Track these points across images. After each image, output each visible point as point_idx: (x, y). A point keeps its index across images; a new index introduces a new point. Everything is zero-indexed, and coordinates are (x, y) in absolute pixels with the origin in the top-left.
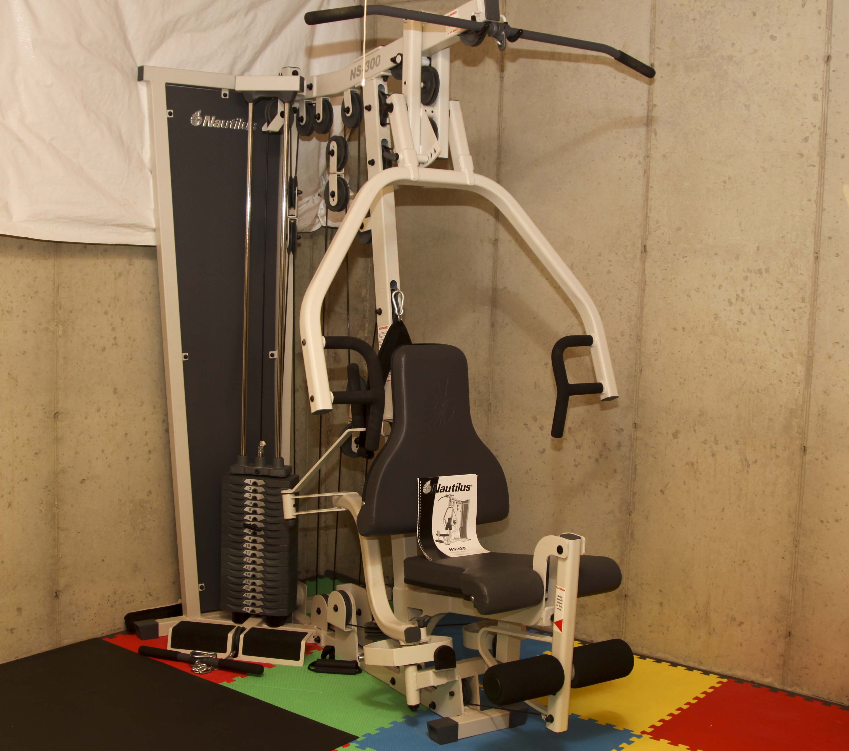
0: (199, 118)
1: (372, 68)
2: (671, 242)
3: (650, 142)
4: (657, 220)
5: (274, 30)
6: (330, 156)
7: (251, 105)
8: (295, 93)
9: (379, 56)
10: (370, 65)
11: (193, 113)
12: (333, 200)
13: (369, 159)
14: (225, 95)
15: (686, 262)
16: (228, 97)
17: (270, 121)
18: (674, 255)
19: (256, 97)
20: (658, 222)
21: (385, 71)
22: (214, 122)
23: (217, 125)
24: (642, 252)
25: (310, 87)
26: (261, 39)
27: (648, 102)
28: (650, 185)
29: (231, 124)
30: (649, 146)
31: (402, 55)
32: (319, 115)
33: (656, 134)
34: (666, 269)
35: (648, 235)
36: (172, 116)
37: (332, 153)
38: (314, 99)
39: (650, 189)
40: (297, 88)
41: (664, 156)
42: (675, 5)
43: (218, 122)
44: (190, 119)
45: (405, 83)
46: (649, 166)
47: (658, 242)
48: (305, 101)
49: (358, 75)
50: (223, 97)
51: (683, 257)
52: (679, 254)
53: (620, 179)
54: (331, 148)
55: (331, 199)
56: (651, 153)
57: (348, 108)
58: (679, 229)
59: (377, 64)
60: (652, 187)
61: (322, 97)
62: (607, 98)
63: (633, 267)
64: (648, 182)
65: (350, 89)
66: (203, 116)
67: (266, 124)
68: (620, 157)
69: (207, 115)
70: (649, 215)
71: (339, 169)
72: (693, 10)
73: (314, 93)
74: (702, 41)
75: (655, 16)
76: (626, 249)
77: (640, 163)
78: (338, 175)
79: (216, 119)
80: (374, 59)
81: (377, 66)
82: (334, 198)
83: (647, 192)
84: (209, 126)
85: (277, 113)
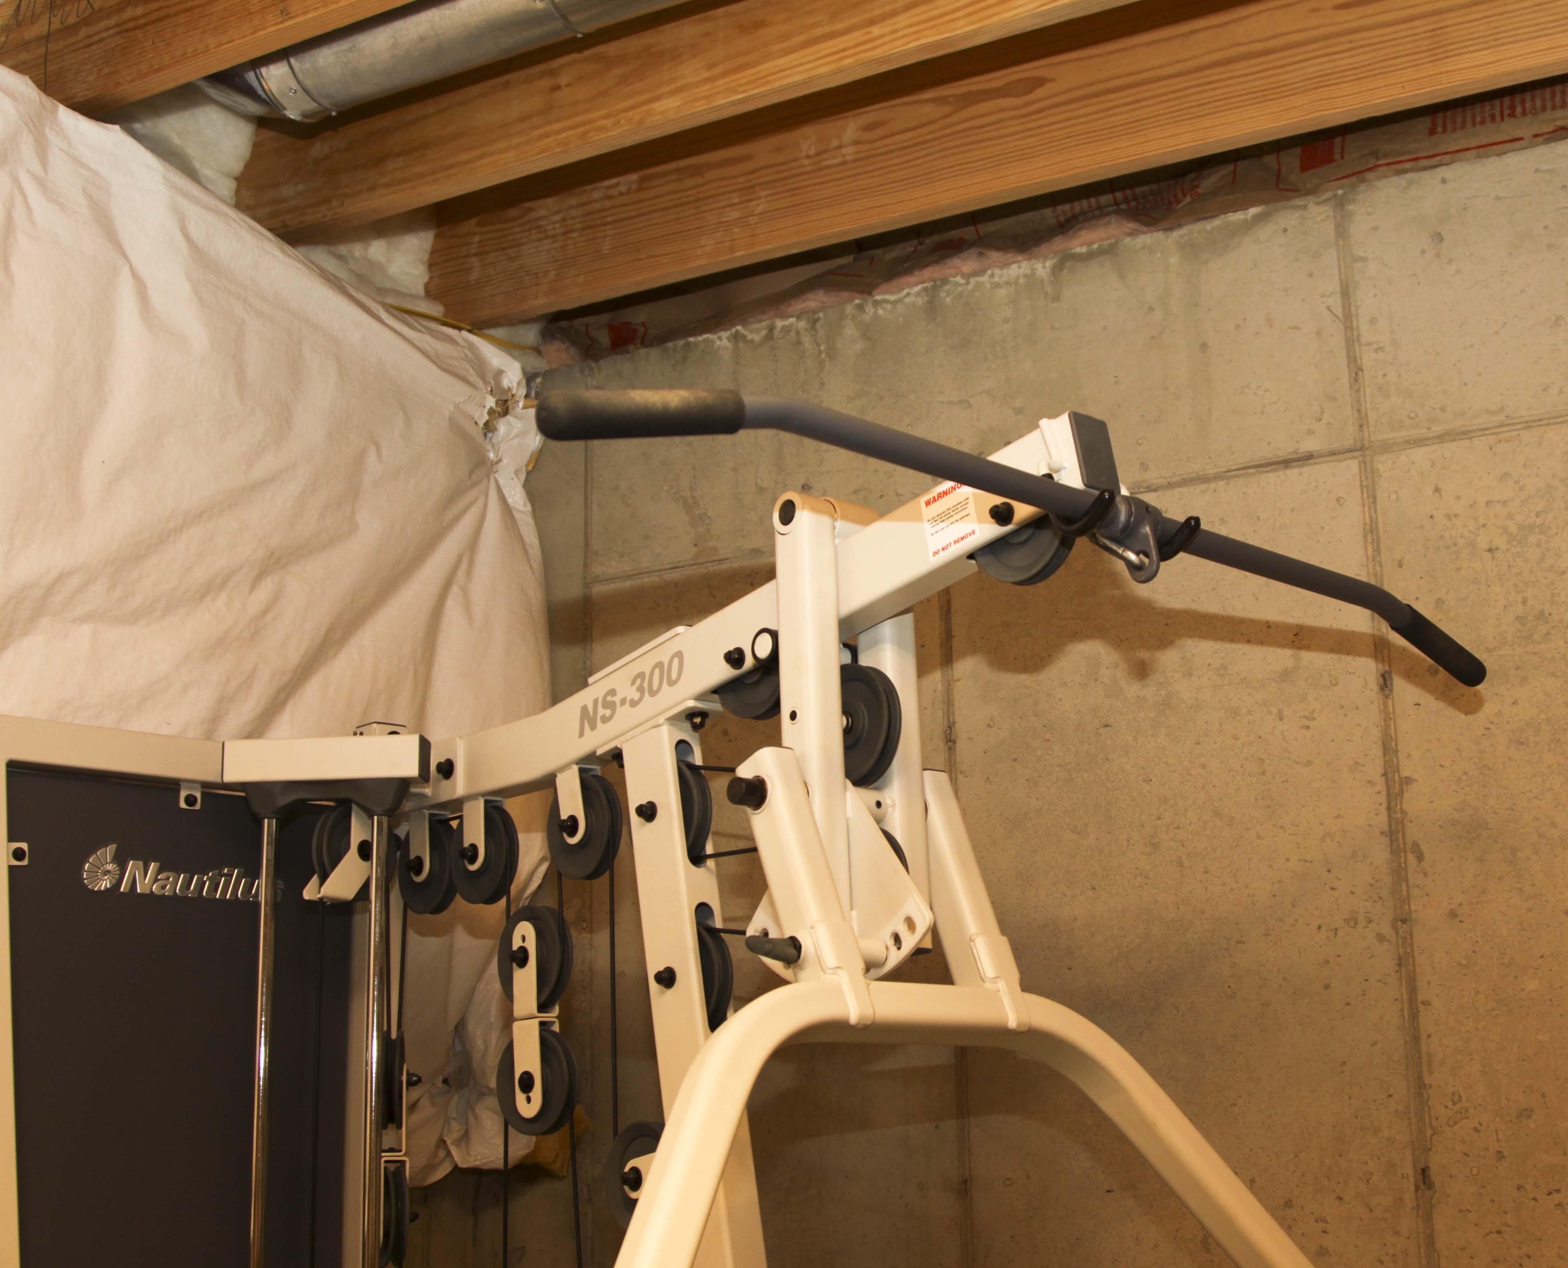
0: (110, 867)
1: (653, 693)
2: (1506, 1154)
3: (1407, 881)
4: (1453, 1094)
5: (330, 630)
6: (514, 965)
7: (268, 826)
8: (404, 783)
9: (679, 655)
10: (646, 685)
11: (93, 850)
12: (529, 1100)
13: (654, 967)
14: (191, 800)
15: (1559, 1205)
16: (198, 806)
17: (328, 867)
18: (1519, 1188)
19: (285, 800)
20: (1456, 1098)
21: (699, 698)
22: (156, 880)
23: (164, 887)
24: (1417, 1188)
25: (447, 769)
26: (294, 656)
27: (1385, 775)
28: (1421, 997)
29: (208, 883)
30: (1404, 893)
31: (774, 635)
32: (474, 847)
33: (1420, 858)
34: (1499, 1232)
35: (1432, 1135)
36: (25, 862)
37: (521, 957)
38: (457, 804)
39: (1422, 1007)
40: (411, 770)
41: (1453, 914)
42: (1431, 517)
43: (168, 878)
44: (81, 868)
45: (793, 716)
46: (1412, 945)
47: (1466, 1154)
48: (427, 812)
49: (605, 720)
50: (183, 805)
51: (1550, 1194)
52: (1536, 1185)
53: (1327, 987)
54: (516, 944)
55: (520, 1097)
56: (1413, 908)
57: (573, 819)
58: (1526, 1113)
59: (674, 676)
60: (1426, 1003)
61: (483, 795)
62: (1264, 773)
63: (1397, 1233)
64: (1413, 991)
65: (577, 764)
66: (121, 861)
67: (315, 879)
68: (1319, 927)
69: (135, 858)
70: (1427, 1081)
71: (543, 1007)
72: (1484, 526)
73: (459, 785)
74: (1524, 601)
75: (1377, 550)
76: (1368, 1182)
77: (1381, 938)
78: (542, 1024)
79: (160, 871)
80: (660, 665)
81: (672, 683)
82: (531, 1094)
83: (1414, 1016)
84: (139, 891)
85: (347, 848)
